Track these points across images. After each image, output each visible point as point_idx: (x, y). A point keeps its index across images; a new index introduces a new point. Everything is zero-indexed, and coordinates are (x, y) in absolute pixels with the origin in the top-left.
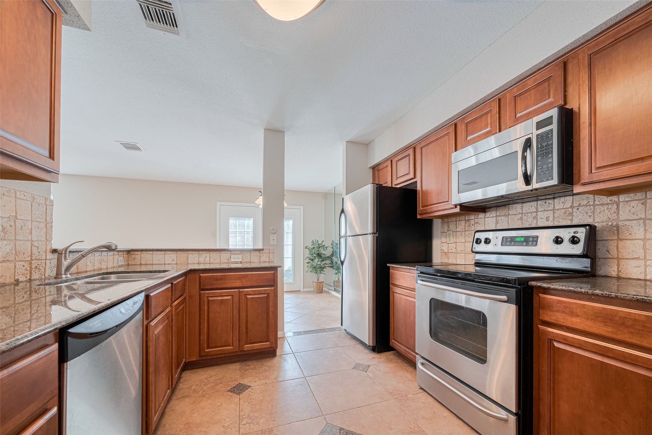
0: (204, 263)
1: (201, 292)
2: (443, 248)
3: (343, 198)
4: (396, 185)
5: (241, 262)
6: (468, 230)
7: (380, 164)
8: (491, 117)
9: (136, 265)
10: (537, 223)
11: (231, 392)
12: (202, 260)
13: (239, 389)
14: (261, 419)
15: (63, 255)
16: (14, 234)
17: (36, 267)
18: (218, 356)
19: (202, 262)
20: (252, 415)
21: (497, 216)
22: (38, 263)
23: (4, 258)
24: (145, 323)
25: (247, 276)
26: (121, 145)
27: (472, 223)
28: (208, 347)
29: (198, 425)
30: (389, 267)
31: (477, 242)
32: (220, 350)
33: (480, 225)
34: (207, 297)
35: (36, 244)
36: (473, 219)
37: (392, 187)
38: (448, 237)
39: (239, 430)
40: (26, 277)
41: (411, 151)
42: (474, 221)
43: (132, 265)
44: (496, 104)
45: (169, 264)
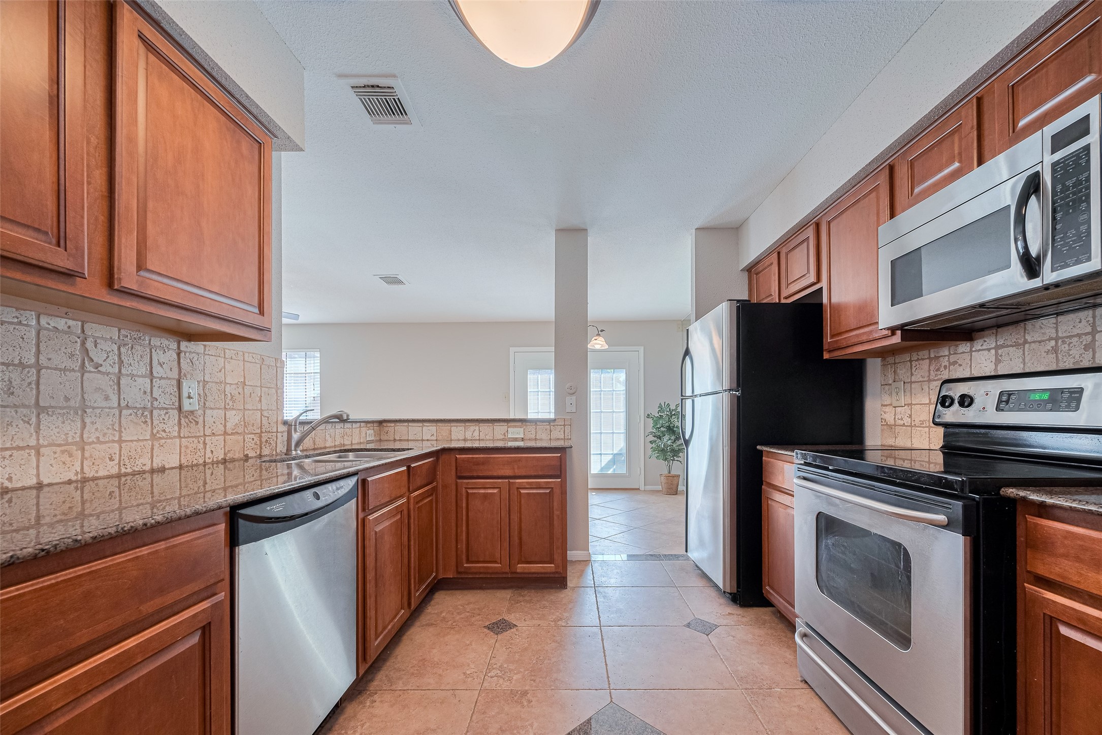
0: (471, 440)
1: (458, 481)
2: (885, 416)
3: (688, 330)
4: (786, 298)
5: (523, 439)
6: (936, 378)
7: (758, 262)
8: (960, 140)
9: (389, 440)
10: (1094, 358)
11: (489, 628)
12: (469, 435)
13: (500, 627)
14: (516, 674)
15: (293, 427)
16: (243, 402)
17: (267, 441)
18: (481, 576)
19: (469, 438)
20: (505, 666)
21: (997, 348)
22: (268, 436)
23: (233, 430)
24: (361, 515)
25: (519, 461)
26: (380, 279)
27: (943, 364)
28: (468, 561)
29: (435, 665)
30: (761, 452)
31: (943, 405)
32: (483, 567)
33: (961, 368)
34: (465, 488)
35: (265, 414)
36: (945, 356)
37: (779, 303)
38: (894, 394)
39: (483, 683)
40: (256, 452)
41: (810, 233)
42: (949, 359)
43: (384, 441)
44: (970, 110)
45: (428, 440)
